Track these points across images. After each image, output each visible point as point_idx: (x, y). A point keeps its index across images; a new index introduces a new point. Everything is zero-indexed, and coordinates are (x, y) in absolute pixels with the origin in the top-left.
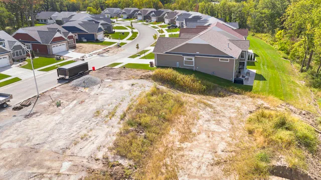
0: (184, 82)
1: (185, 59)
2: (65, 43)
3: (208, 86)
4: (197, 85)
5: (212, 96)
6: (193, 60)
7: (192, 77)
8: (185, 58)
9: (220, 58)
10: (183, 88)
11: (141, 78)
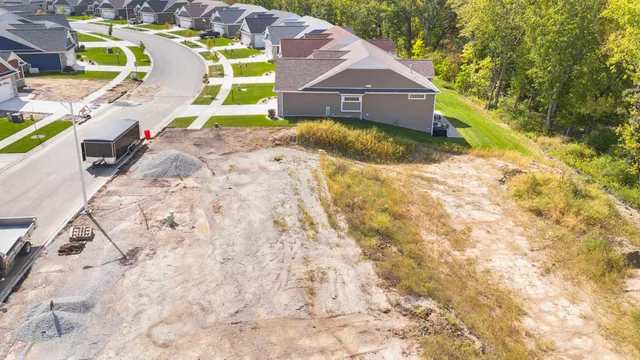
0: (362, 143)
1: (343, 100)
2: (9, 80)
3: (408, 147)
4: (388, 145)
5: (420, 162)
6: (360, 100)
7: (374, 131)
8: (343, 97)
9: (410, 94)
10: (363, 155)
11: (277, 145)
